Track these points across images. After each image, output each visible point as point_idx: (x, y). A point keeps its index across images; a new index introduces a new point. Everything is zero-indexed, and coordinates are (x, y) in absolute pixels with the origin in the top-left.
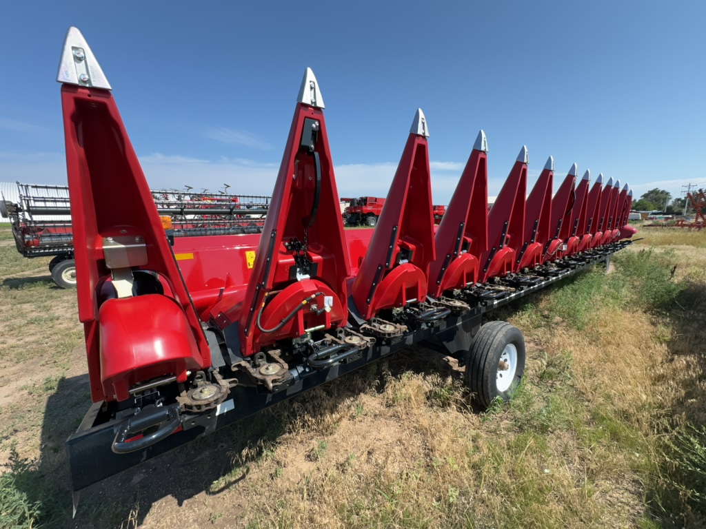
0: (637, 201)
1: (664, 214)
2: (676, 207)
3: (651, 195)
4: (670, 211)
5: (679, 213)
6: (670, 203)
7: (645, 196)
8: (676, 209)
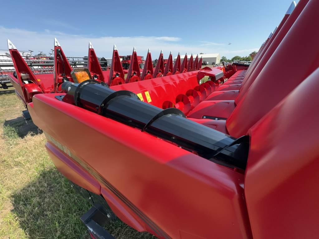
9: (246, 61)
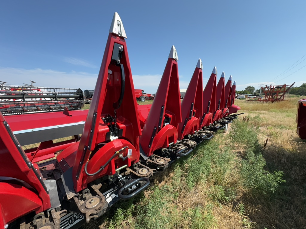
0: (244, 91)
1: (253, 96)
2: (257, 93)
3: (248, 88)
4: (255, 94)
5: (258, 95)
6: (255, 91)
7: (246, 89)
8: (257, 94)
9: (244, 94)
